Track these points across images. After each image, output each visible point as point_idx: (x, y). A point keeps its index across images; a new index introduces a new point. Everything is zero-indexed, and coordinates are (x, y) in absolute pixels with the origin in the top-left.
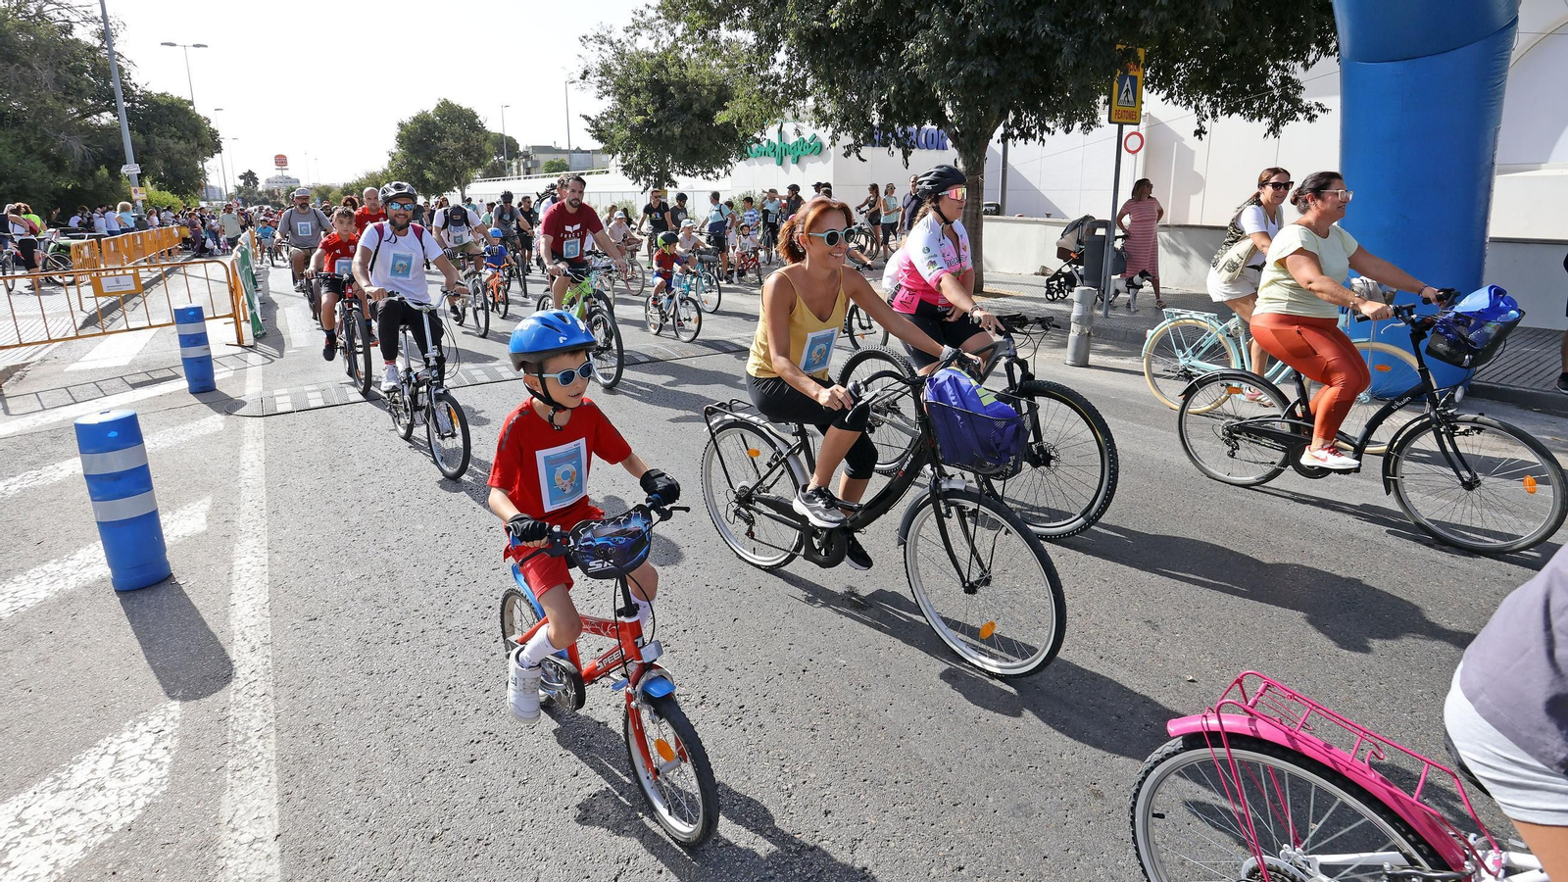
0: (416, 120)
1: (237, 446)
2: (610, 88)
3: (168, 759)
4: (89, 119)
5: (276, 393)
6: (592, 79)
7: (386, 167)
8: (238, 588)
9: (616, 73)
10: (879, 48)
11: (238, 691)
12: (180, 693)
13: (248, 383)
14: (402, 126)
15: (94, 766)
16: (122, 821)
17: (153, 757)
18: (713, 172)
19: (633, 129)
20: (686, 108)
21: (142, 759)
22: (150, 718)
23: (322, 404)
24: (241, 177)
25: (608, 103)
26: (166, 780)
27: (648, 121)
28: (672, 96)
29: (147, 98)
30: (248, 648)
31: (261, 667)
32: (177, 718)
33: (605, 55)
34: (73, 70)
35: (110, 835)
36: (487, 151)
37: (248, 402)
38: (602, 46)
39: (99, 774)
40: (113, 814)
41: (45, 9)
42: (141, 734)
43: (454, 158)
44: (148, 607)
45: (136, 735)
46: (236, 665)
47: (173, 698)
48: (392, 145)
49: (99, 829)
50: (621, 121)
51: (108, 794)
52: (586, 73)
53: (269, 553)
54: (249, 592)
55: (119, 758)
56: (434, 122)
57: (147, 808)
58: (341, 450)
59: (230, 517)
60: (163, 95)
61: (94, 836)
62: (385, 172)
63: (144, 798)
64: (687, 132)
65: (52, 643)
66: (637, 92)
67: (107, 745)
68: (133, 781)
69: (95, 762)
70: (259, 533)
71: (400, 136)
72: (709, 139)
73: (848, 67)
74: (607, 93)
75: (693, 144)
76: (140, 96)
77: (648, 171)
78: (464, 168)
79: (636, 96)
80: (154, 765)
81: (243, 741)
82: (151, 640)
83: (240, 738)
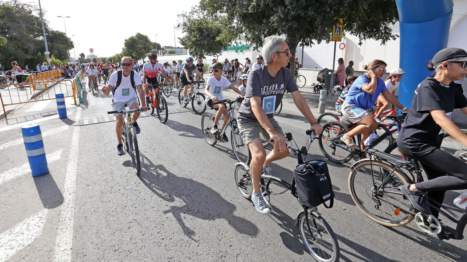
0: (130, 39)
1: (71, 135)
2: (186, 30)
3: (42, 226)
4: (36, 38)
5: (84, 119)
6: (181, 27)
7: (122, 52)
8: (67, 176)
9: (188, 25)
10: (264, 18)
11: (64, 206)
12: (48, 206)
13: (77, 116)
14: (126, 40)
15: (21, 227)
16: (27, 243)
17: (38, 225)
18: (216, 55)
19: (192, 42)
20: (208, 36)
21: (35, 225)
22: (39, 213)
23: (97, 122)
24: (80, 55)
25: (186, 34)
26: (41, 231)
27: (197, 39)
28: (204, 32)
29: (53, 32)
30: (69, 193)
31: (72, 199)
32: (46, 214)
33: (185, 20)
34: (31, 24)
35: (24, 247)
36: (151, 48)
37: (76, 122)
38: (184, 17)
39: (23, 229)
40: (25, 241)
41: (24, 7)
42: (36, 218)
43: (141, 50)
44: (41, 181)
45: (34, 218)
46: (64, 199)
47: (46, 208)
48: (123, 46)
49: (21, 245)
50: (189, 39)
51: (24, 235)
52: (179, 25)
53: (77, 166)
54: (71, 177)
55: (29, 225)
56: (135, 39)
57: (35, 240)
58: (101, 136)
59: (67, 155)
60: (57, 31)
61: (19, 247)
62: (121, 54)
63: (34, 237)
64: (208, 43)
65: (13, 191)
66: (194, 31)
67: (25, 221)
68: (32, 232)
69: (22, 226)
70: (75, 160)
71: (125, 43)
72: (215, 45)
73: (254, 24)
74: (185, 31)
75: (210, 46)
76: (51, 32)
77: (197, 54)
78: (144, 53)
79: (194, 32)
80: (38, 227)
81: (64, 221)
82: (41, 191)
83: (64, 220)
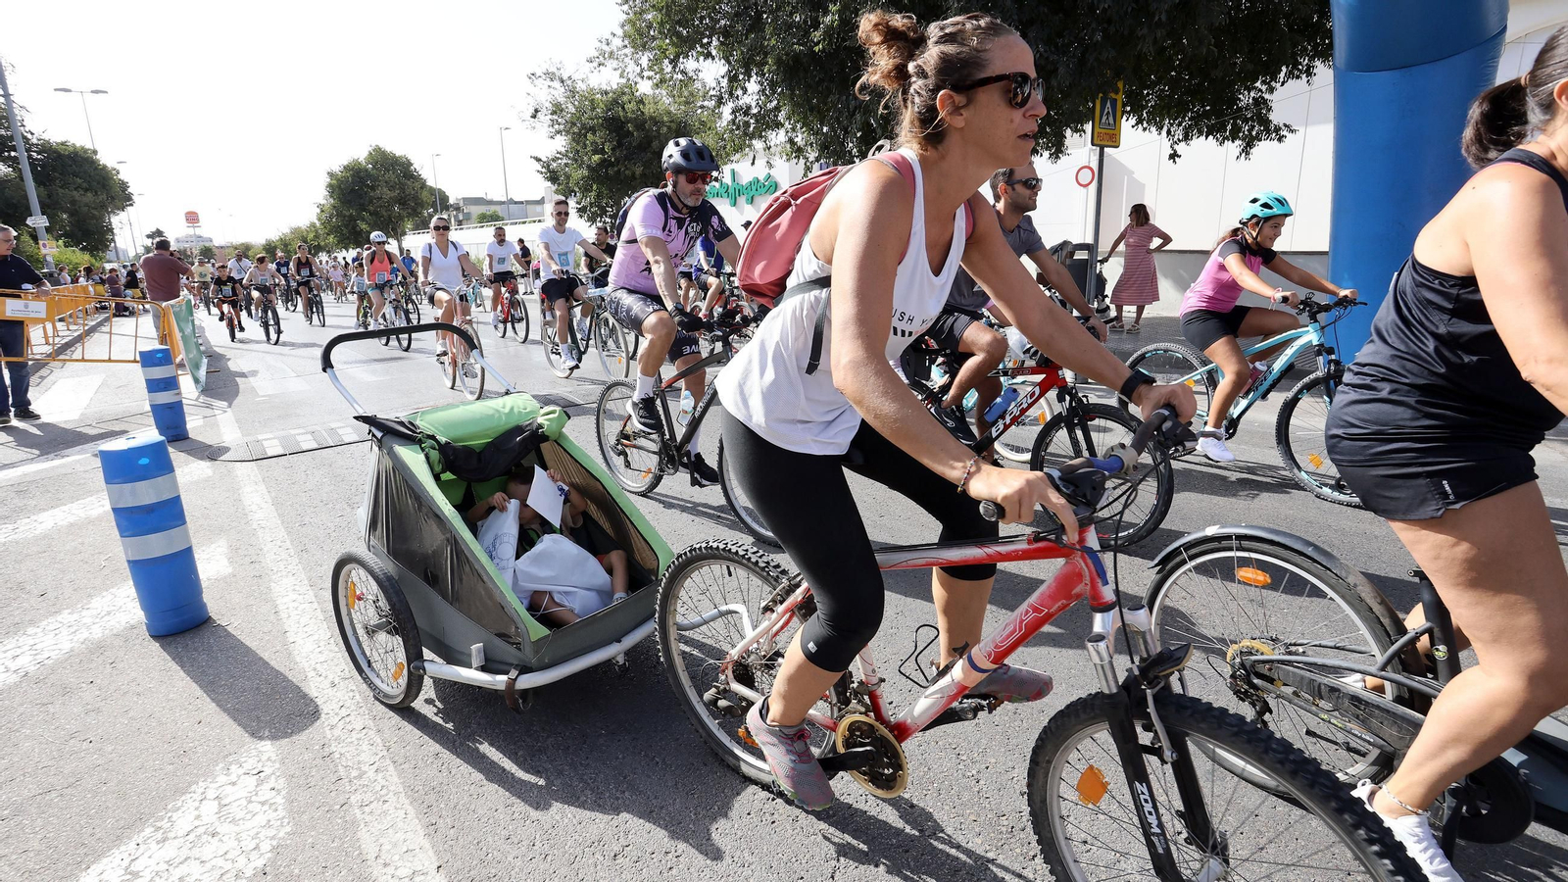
0: (346, 168)
1: (235, 490)
2: (562, 127)
5: (259, 437)
6: (543, 118)
7: (315, 221)
8: (290, 626)
9: (568, 111)
11: (332, 727)
12: (265, 734)
14: (331, 175)
15: (196, 813)
19: (589, 168)
20: (645, 146)
22: (243, 759)
23: (315, 446)
25: (561, 142)
27: (606, 160)
28: (630, 133)
29: (46, 147)
30: (326, 684)
31: (349, 701)
32: (273, 759)
33: (556, 93)
36: (424, 199)
37: (230, 448)
38: (551, 84)
39: (205, 820)
42: (240, 775)
43: (389, 206)
44: (194, 646)
45: (234, 777)
46: (319, 702)
47: (261, 738)
50: (577, 160)
52: (537, 111)
54: (305, 630)
55: (223, 803)
56: (367, 171)
57: (276, 851)
59: (255, 558)
60: (63, 144)
63: (268, 841)
64: (647, 171)
66: (592, 130)
67: (203, 789)
69: (197, 809)
71: (330, 186)
74: (559, 132)
76: (41, 146)
77: (603, 212)
78: (400, 218)
79: (593, 134)
80: (267, 806)
81: (360, 777)
82: (212, 683)
83: (354, 773)
